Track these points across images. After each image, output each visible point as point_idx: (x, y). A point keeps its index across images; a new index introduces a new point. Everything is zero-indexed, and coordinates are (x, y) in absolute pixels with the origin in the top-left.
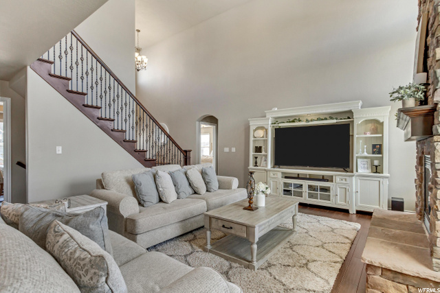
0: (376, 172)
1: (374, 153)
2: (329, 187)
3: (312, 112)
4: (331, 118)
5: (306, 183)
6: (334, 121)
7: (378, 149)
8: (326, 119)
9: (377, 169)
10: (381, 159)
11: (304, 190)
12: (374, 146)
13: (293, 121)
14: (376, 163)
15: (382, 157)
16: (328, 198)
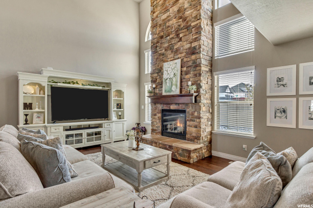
0: (120, 119)
1: (117, 108)
2: (101, 131)
3: (83, 79)
4: (97, 86)
5: (85, 132)
6: (100, 88)
7: (119, 106)
8: (94, 85)
9: (120, 117)
10: (123, 112)
11: (83, 137)
12: (118, 105)
13: (69, 83)
14: (120, 113)
15: (123, 111)
16: (100, 139)
